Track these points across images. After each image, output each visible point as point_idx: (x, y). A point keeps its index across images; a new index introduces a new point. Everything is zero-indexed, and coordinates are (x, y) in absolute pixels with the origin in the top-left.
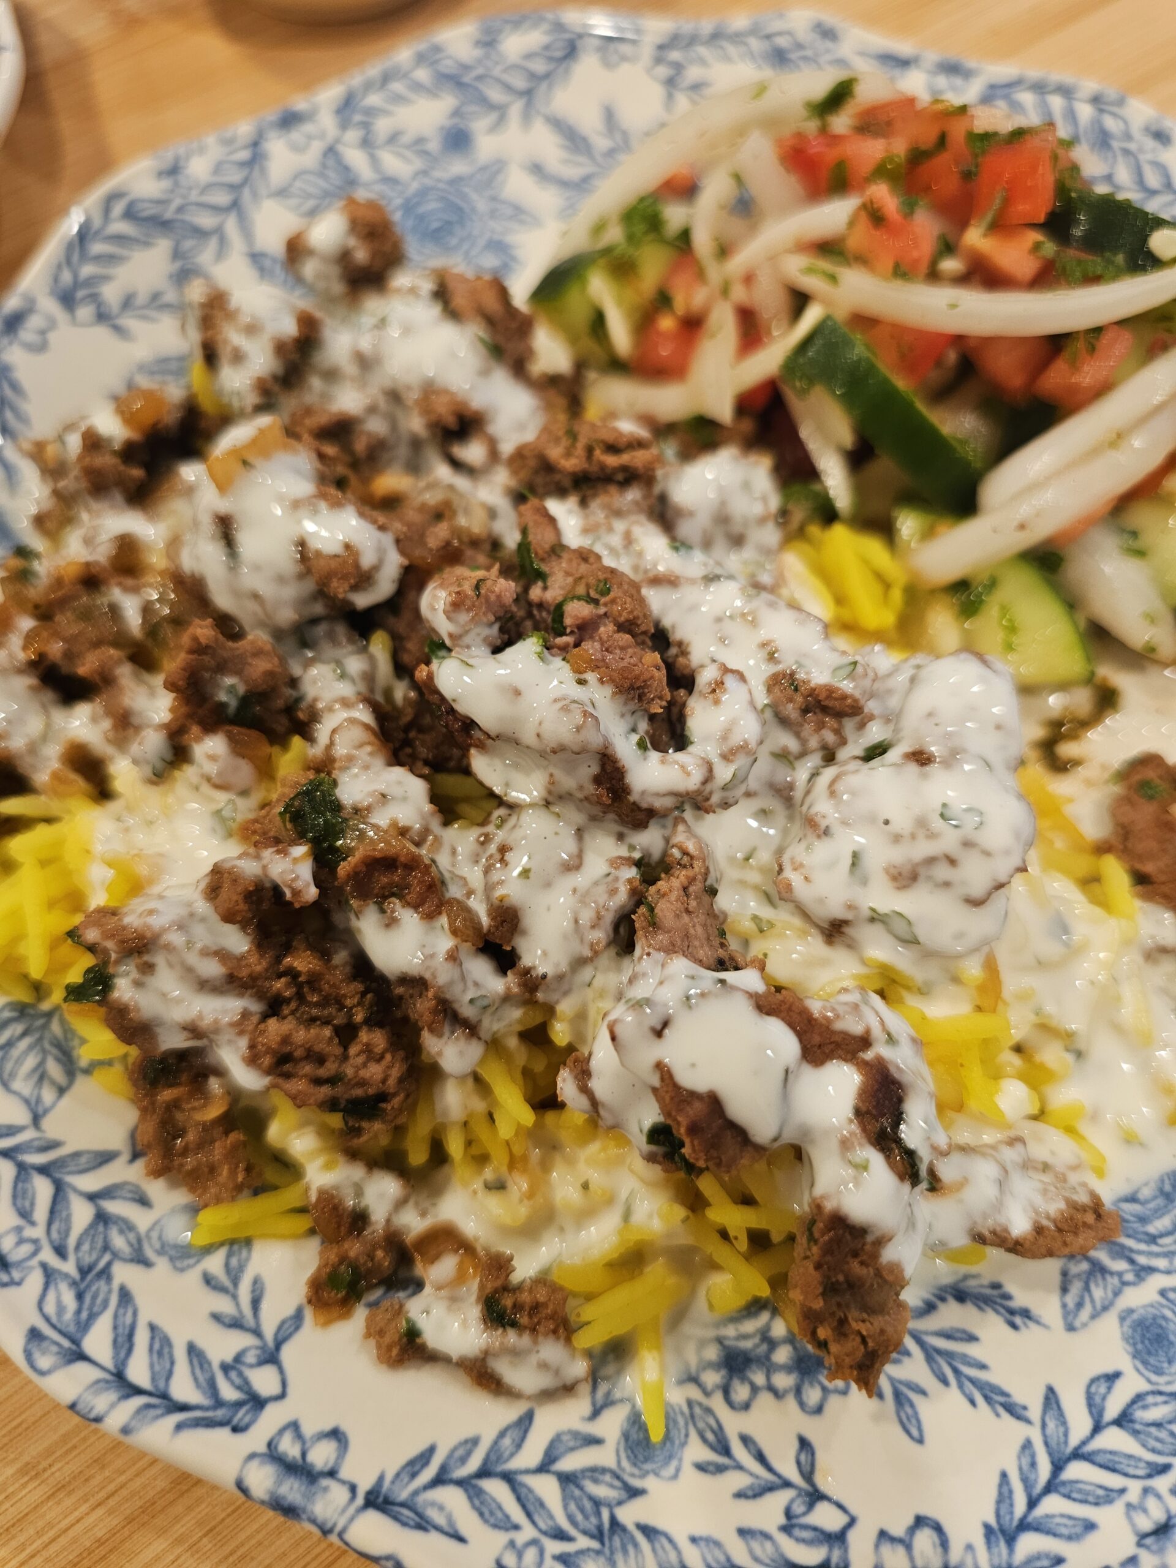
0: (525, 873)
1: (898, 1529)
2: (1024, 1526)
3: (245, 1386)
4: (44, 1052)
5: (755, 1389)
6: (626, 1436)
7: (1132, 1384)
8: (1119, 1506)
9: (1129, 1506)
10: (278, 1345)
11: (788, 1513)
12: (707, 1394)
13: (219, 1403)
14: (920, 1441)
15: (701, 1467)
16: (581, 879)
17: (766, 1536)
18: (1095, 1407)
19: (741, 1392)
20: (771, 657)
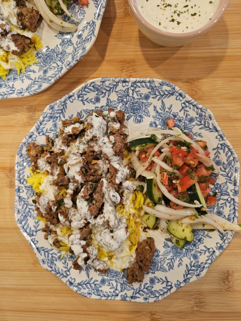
0: (75, 219)
1: (72, 278)
2: (81, 285)
3: (33, 233)
4: (32, 192)
5: (71, 260)
6: (59, 256)
7: (98, 283)
8: (88, 290)
9: (89, 290)
10: (37, 231)
11: (66, 271)
12: (68, 257)
13: (30, 233)
14: (80, 273)
15: (63, 263)
16: (79, 222)
17: (63, 271)
18: (94, 282)
19: (70, 259)
20: (109, 218)
